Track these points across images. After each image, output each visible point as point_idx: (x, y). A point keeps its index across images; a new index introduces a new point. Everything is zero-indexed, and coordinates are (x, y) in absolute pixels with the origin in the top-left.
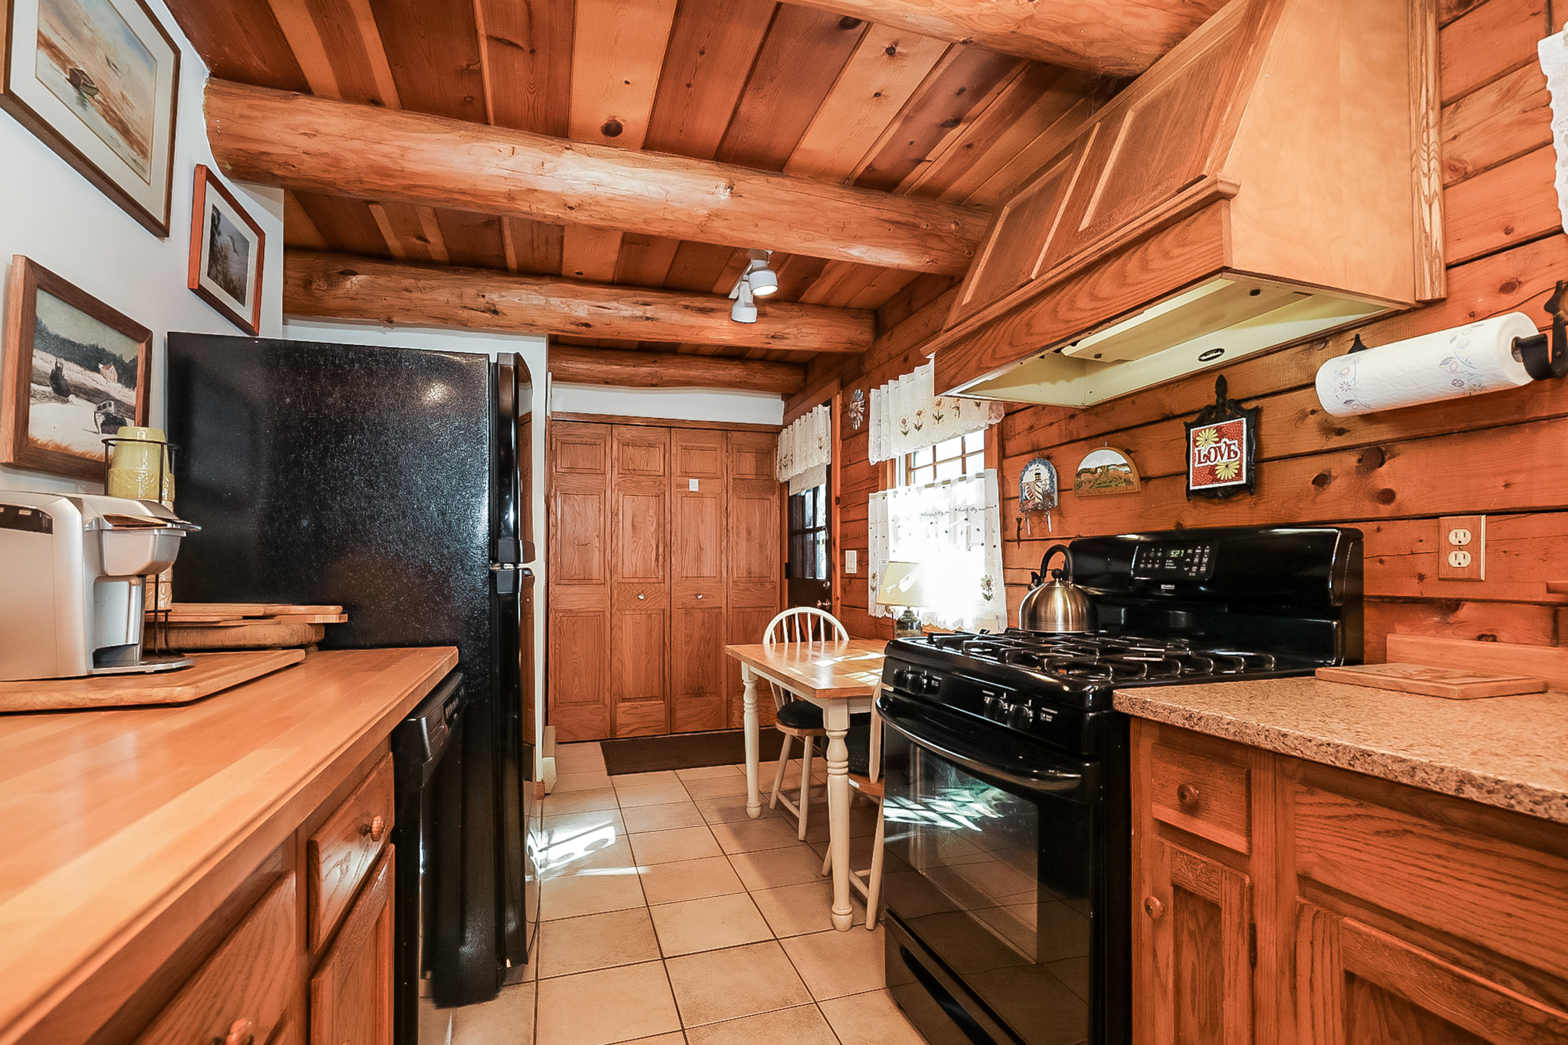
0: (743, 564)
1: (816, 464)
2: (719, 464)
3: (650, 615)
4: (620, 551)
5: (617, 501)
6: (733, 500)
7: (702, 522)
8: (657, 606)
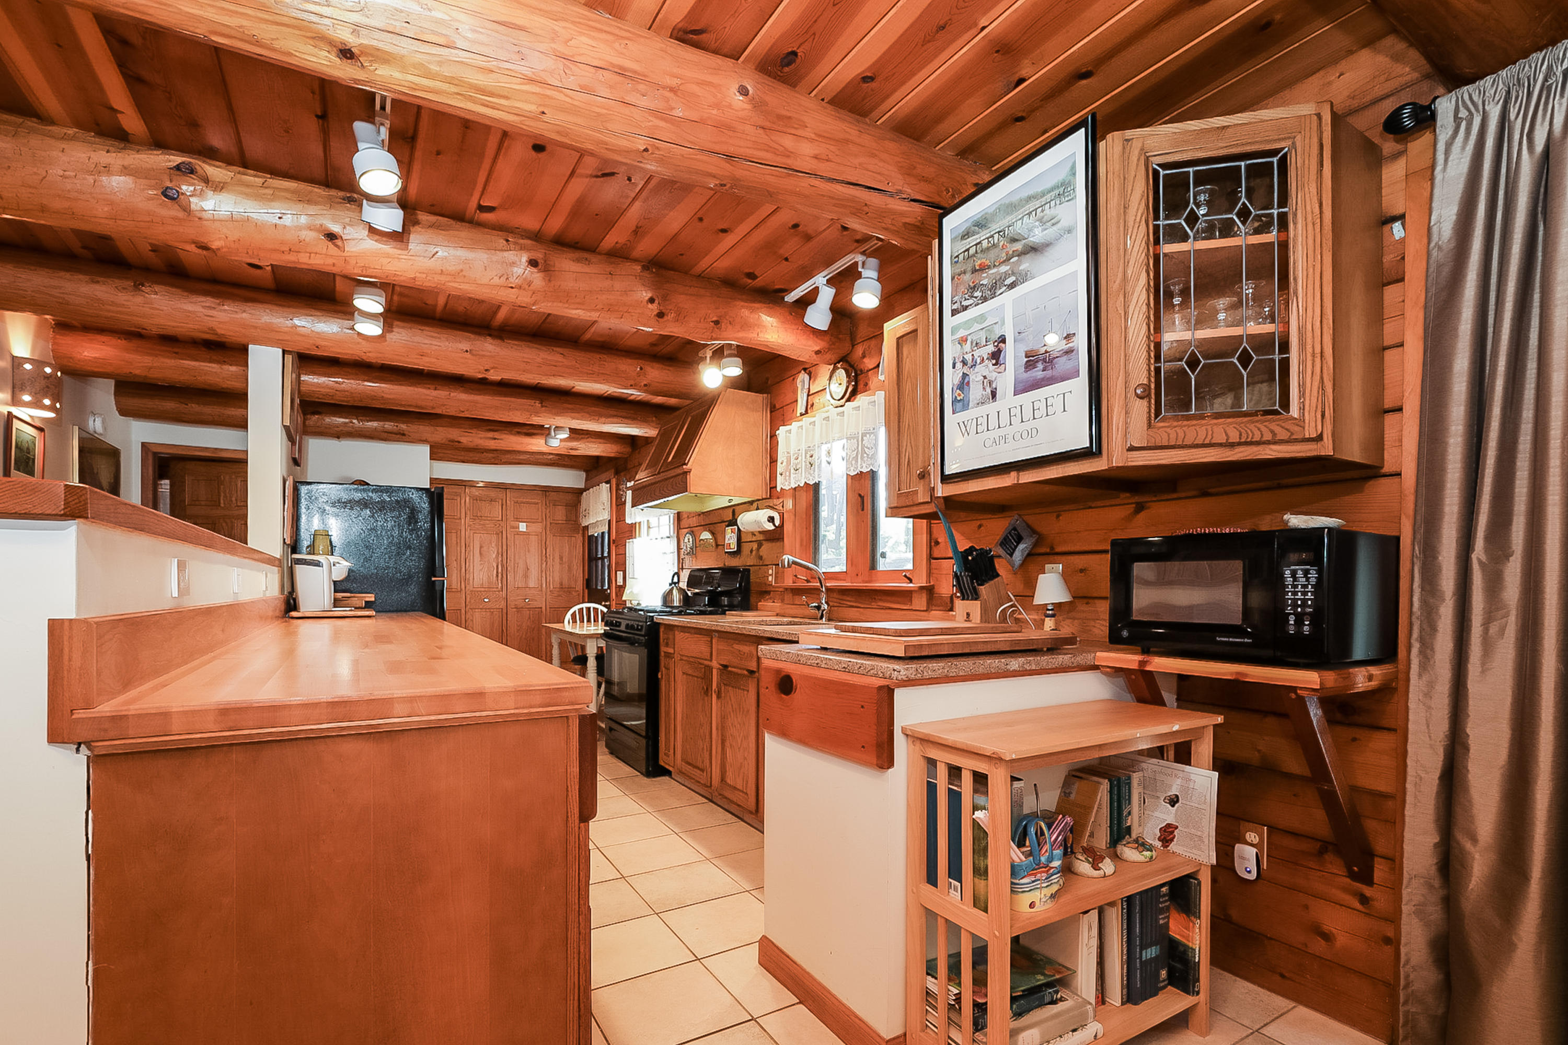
0: (557, 579)
1: (602, 519)
2: (540, 513)
3: (493, 612)
4: (472, 570)
5: (469, 537)
6: (550, 537)
7: (529, 551)
8: (497, 606)
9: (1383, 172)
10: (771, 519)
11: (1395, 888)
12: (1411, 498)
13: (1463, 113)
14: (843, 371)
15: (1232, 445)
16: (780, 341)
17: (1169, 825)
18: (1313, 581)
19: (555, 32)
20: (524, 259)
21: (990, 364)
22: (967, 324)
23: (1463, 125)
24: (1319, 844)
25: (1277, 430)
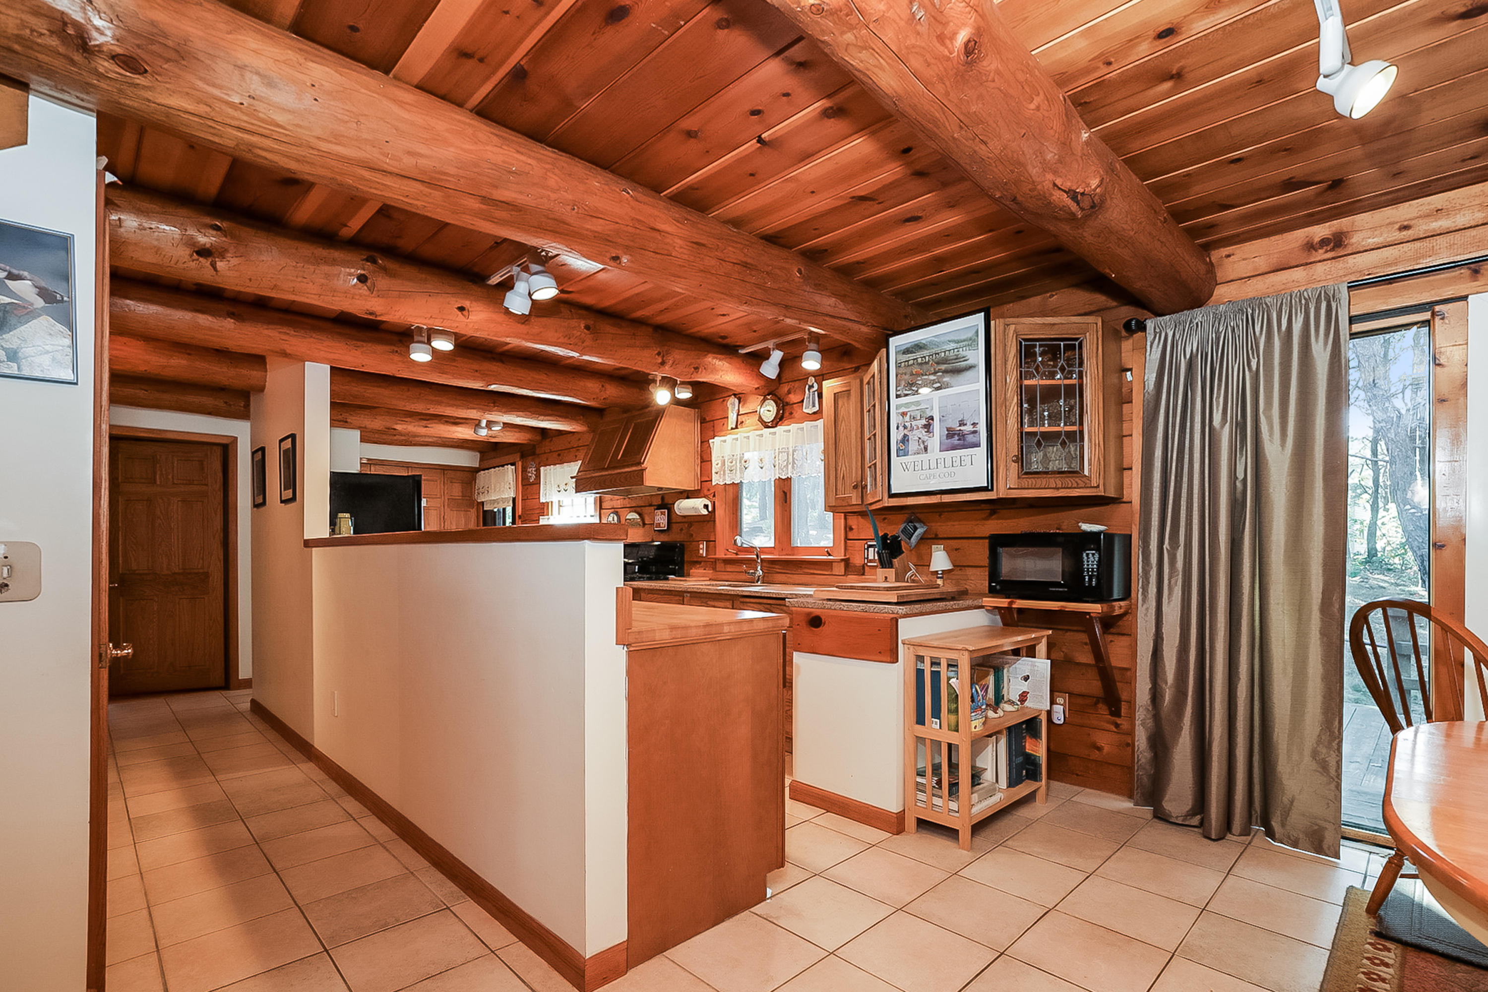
1: (505, 496)
2: (438, 490)
9: (1123, 345)
10: (706, 506)
11: (1132, 718)
12: (1137, 516)
13: (1158, 330)
14: (772, 402)
15: (1057, 489)
16: (735, 381)
17: (1024, 692)
18: (1097, 559)
19: (718, 245)
20: (582, 326)
21: (924, 431)
22: (907, 405)
23: (1158, 335)
24: (1095, 699)
25: (1079, 482)
